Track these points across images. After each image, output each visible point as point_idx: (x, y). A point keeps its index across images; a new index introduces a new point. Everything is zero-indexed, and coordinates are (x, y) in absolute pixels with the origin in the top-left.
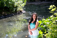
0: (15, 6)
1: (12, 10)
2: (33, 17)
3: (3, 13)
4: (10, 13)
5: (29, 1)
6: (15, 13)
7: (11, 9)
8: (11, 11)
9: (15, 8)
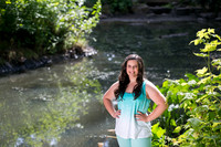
0: (57, 29)
1: (45, 42)
2: (128, 70)
3: (12, 54)
4: (36, 56)
5: (109, 12)
6: (57, 57)
7: (40, 41)
8: (43, 47)
9: (56, 36)
